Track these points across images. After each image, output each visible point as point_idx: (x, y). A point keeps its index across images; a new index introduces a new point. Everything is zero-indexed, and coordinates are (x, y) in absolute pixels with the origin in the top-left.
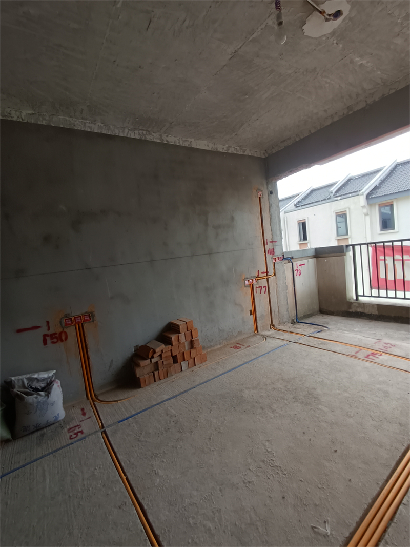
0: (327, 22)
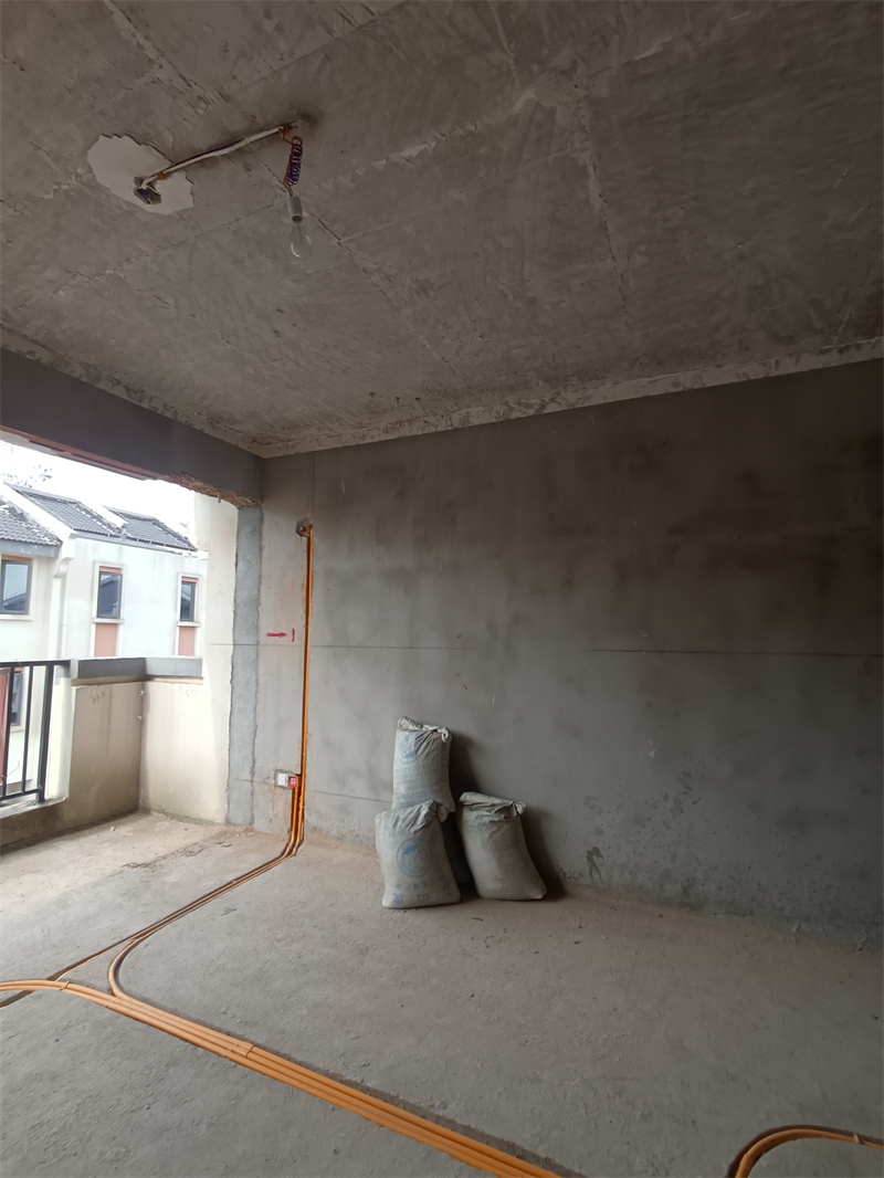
0: (132, 179)
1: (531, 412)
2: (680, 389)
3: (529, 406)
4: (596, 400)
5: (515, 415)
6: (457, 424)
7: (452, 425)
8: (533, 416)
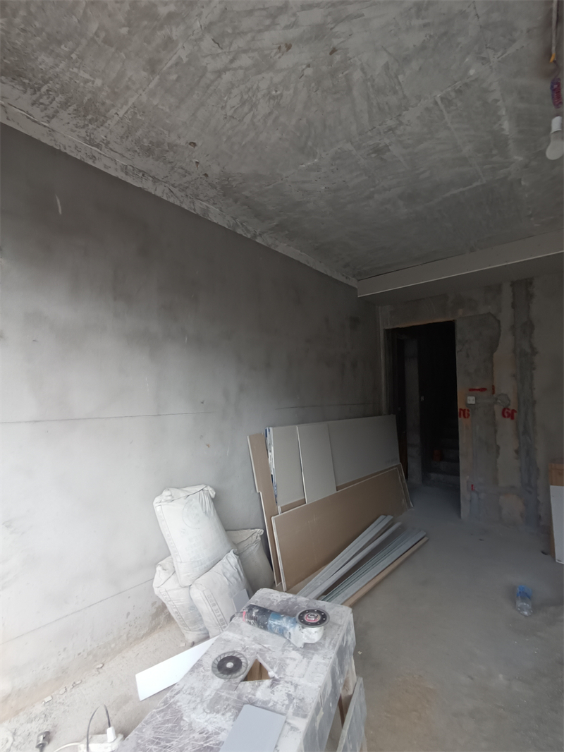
1: (249, 236)
2: (309, 265)
3: (248, 231)
4: (279, 250)
5: (239, 231)
6: (198, 212)
7: (195, 210)
8: (249, 239)
